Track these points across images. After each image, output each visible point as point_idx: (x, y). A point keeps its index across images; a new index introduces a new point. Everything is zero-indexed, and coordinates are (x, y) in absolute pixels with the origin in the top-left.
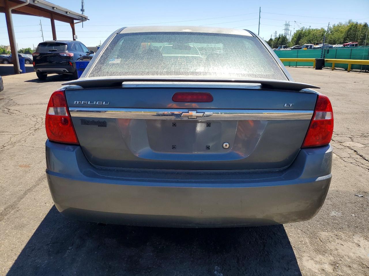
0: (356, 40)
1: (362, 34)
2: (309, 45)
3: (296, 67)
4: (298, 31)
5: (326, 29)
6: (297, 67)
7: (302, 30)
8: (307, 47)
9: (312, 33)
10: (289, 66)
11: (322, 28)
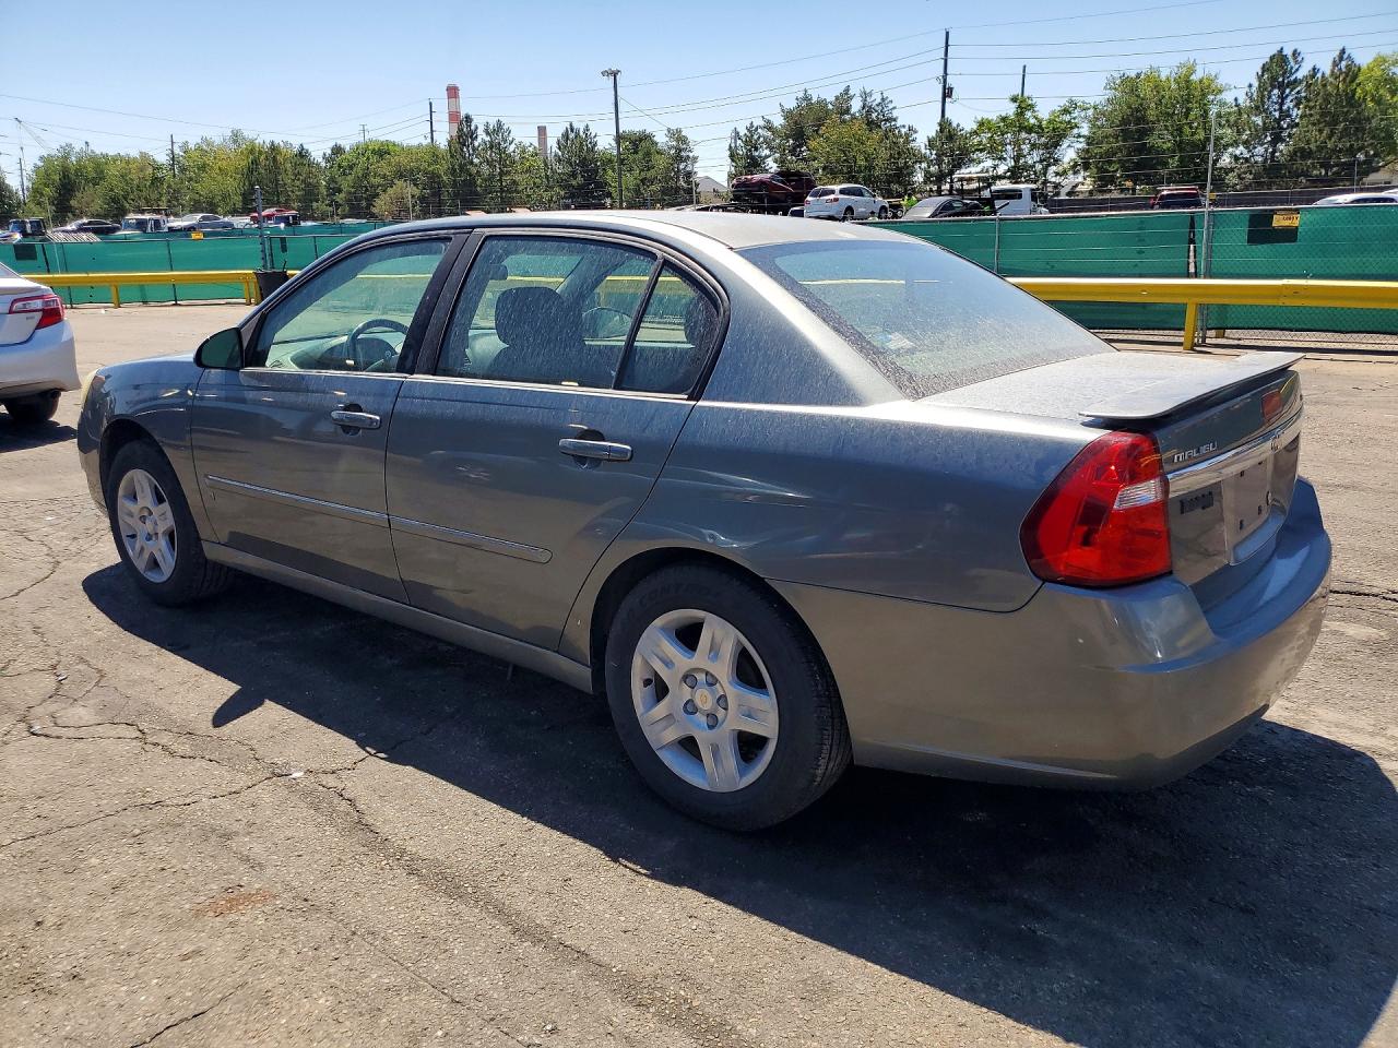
0: (282, 199)
1: (298, 183)
2: (147, 216)
3: (176, 305)
4: (45, 159)
5: (162, 158)
6: (180, 305)
7: (66, 157)
8: (141, 225)
9: (112, 171)
10: (145, 302)
11: (144, 156)
